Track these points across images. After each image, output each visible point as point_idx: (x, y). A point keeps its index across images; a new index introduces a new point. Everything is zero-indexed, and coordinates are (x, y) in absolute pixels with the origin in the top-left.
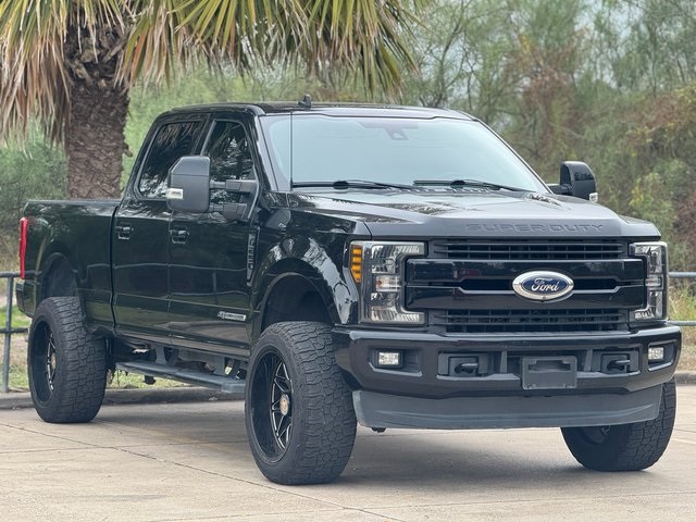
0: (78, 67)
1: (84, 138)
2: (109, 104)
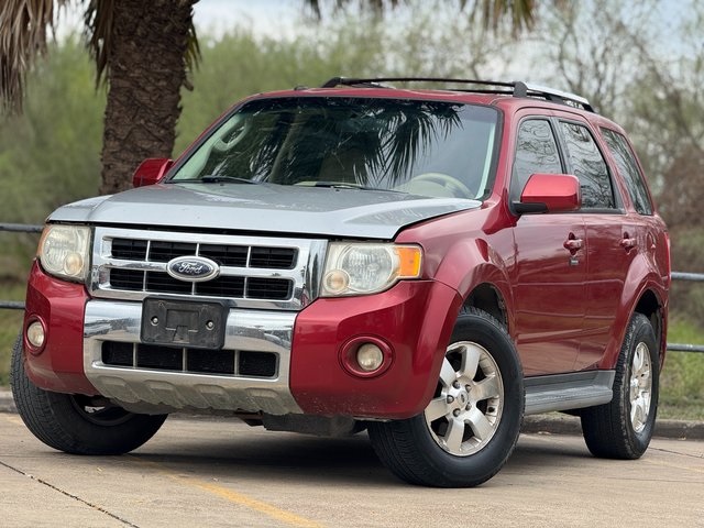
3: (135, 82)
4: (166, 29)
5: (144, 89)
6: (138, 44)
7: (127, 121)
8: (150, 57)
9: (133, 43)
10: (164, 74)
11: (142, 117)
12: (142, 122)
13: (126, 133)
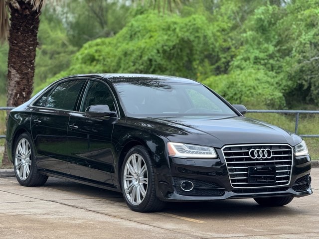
0: (15, 3)
1: (18, 39)
2: (30, 22)
3: (21, 47)
4: (31, 27)
5: (24, 50)
6: (21, 34)
7: (19, 62)
8: (26, 38)
9: (20, 33)
10: (31, 44)
11: (24, 61)
12: (24, 62)
13: (18, 67)
